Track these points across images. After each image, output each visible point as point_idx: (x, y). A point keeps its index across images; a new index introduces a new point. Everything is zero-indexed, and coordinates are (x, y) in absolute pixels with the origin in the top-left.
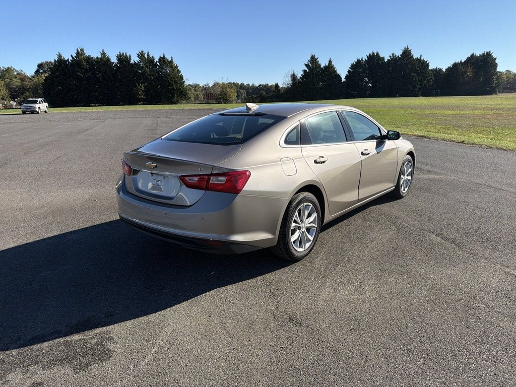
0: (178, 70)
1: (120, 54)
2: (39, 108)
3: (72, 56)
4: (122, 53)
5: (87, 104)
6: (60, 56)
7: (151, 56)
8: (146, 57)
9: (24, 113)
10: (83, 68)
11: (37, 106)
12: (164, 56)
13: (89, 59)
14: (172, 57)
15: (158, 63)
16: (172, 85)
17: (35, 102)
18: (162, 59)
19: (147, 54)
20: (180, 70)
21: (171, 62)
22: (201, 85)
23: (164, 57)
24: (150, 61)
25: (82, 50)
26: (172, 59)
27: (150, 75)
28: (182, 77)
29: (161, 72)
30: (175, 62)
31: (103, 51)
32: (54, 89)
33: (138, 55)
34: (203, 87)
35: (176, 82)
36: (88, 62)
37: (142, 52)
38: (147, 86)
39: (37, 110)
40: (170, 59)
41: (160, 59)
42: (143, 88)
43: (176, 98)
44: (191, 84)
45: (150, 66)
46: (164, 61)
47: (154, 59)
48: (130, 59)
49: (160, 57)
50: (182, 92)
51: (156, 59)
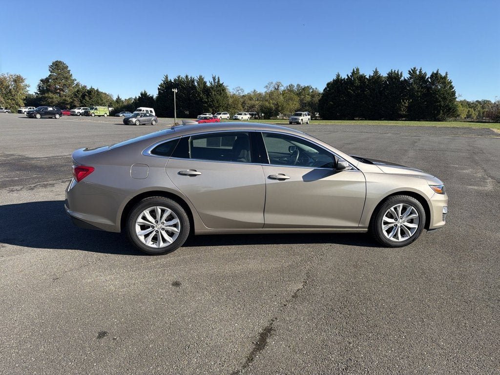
0: (451, 86)
1: (392, 72)
2: (302, 120)
3: (348, 75)
4: (393, 71)
5: (352, 118)
6: (338, 76)
7: (423, 72)
8: (418, 73)
9: (291, 123)
10: (355, 86)
11: (301, 118)
12: (437, 72)
13: (362, 78)
14: (447, 73)
15: (429, 80)
16: (440, 101)
17: (300, 115)
18: (435, 76)
19: (419, 70)
20: (453, 86)
21: (445, 78)
22: (493, 102)
23: (437, 74)
24: (422, 77)
25: (358, 70)
26: (446, 75)
27: (418, 92)
28: (454, 93)
29: (431, 88)
30: (449, 78)
31: (376, 70)
32: (327, 105)
33: (409, 71)
34: (495, 103)
35: (445, 99)
36: (360, 80)
37: (415, 68)
38: (411, 102)
39: (300, 121)
40: (443, 75)
41: (432, 76)
42: (407, 105)
43: (441, 115)
44: (480, 100)
45: (420, 82)
46: (436, 77)
47: (426, 75)
48: (401, 76)
49: (433, 73)
50: (450, 109)
51: (429, 75)
